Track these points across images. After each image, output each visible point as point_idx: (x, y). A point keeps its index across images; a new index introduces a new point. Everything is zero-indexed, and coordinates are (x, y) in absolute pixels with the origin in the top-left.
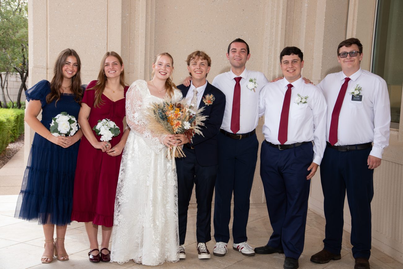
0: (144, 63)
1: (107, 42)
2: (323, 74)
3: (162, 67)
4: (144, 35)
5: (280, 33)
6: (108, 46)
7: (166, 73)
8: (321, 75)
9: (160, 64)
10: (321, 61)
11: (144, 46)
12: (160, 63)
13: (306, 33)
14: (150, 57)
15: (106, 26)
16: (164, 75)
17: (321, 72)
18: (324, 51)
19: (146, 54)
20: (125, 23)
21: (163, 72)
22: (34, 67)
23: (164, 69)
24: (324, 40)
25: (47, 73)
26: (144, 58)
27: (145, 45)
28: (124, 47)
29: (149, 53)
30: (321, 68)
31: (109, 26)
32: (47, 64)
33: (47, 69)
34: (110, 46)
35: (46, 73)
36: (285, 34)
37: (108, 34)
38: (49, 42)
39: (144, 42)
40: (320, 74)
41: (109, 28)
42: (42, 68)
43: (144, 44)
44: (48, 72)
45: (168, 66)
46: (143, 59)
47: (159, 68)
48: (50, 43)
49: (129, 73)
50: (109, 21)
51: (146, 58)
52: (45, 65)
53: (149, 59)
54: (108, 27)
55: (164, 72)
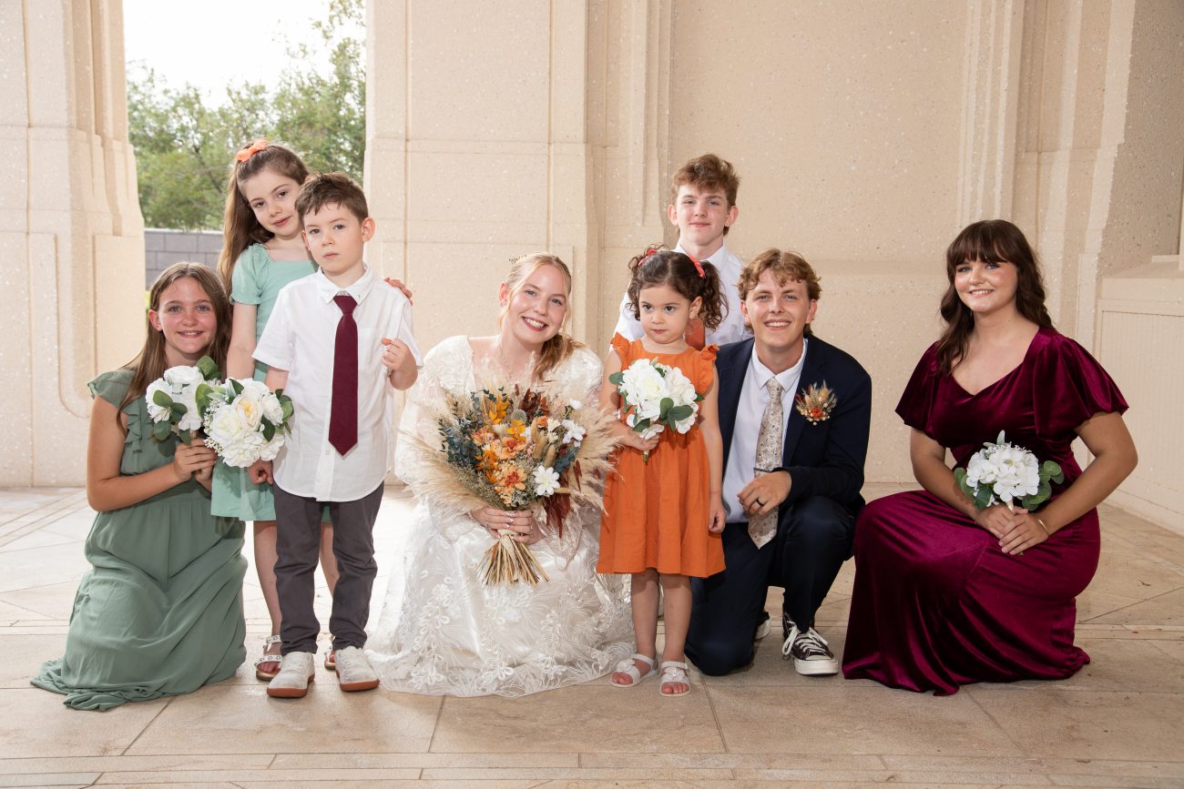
0: (643, 120)
1: (550, 68)
2: (1130, 127)
3: (538, 305)
4: (643, 48)
5: (1009, 25)
6: (553, 79)
7: (545, 326)
8: (1126, 129)
9: (531, 293)
10: (1126, 89)
11: (644, 77)
12: (532, 289)
13: (1083, 20)
14: (660, 106)
15: (547, 28)
16: (540, 329)
17: (1124, 122)
18: (1134, 63)
19: (648, 97)
20: (596, 20)
21: (537, 321)
22: (377, 137)
23: (543, 311)
24: (1134, 32)
25: (406, 151)
26: (643, 106)
27: (646, 74)
28: (594, 82)
29: (655, 94)
30: (1126, 111)
31: (554, 26)
32: (407, 128)
33: (407, 140)
34: (558, 77)
35: (404, 150)
36: (1024, 28)
37: (553, 49)
38: (410, 74)
39: (642, 65)
40: (1123, 127)
41: (553, 33)
42: (396, 138)
43: (644, 71)
44: (410, 149)
45: (556, 301)
46: (641, 108)
47: (525, 305)
48: (413, 77)
49: (605, 147)
50: (554, 15)
51: (648, 107)
52: (402, 131)
53: (655, 109)
54: (554, 30)
55: (540, 322)
